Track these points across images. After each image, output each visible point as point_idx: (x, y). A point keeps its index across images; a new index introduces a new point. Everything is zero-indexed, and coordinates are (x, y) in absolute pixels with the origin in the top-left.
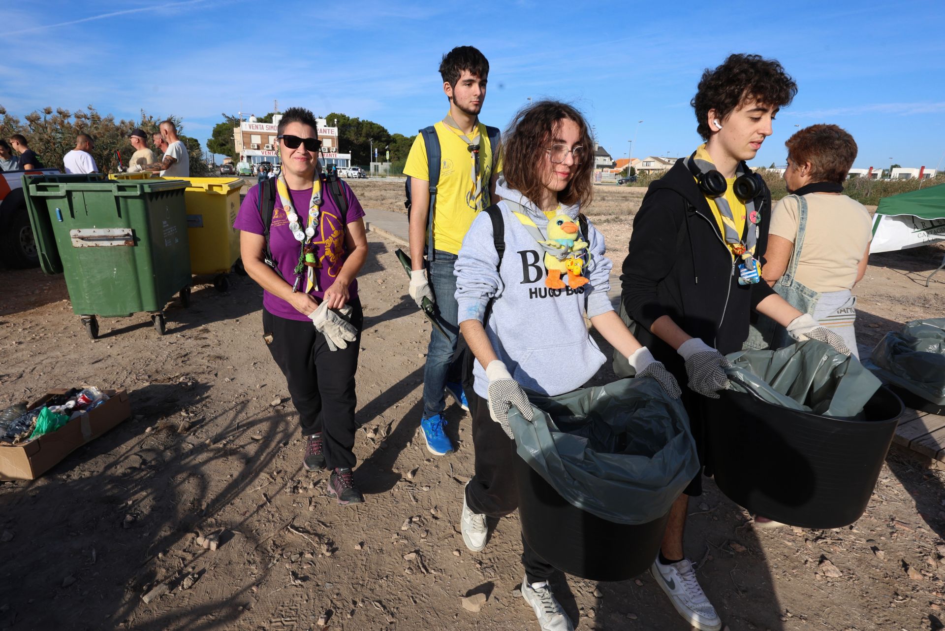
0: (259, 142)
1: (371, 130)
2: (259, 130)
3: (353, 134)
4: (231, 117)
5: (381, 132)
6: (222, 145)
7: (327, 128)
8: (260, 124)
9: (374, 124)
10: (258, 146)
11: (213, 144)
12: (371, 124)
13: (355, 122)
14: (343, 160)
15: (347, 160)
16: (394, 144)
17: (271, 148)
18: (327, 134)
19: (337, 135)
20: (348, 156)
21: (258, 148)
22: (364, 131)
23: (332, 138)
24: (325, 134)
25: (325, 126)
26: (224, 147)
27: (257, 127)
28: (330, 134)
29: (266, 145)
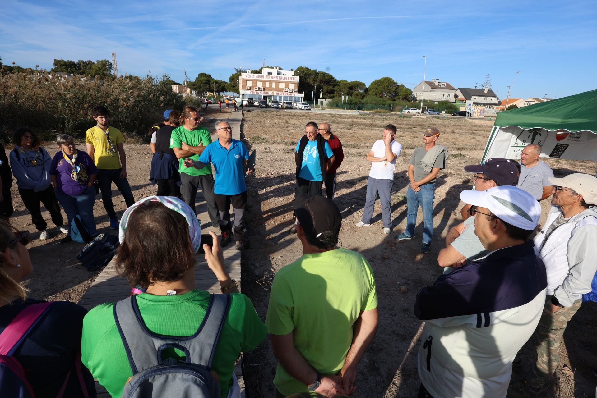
0: (251, 85)
1: (323, 78)
2: (252, 78)
3: (311, 80)
4: (239, 70)
5: (330, 79)
6: (234, 87)
7: (294, 77)
8: (252, 74)
9: (326, 74)
10: (250, 88)
11: (229, 86)
12: (324, 74)
13: (314, 73)
14: (299, 97)
15: (302, 98)
16: (338, 87)
17: (257, 89)
18: (292, 81)
19: (298, 81)
20: (302, 95)
21: (250, 89)
22: (319, 78)
23: (295, 83)
24: (291, 81)
25: (293, 75)
26: (235, 88)
27: (250, 76)
28: (294, 81)
29: (255, 87)
